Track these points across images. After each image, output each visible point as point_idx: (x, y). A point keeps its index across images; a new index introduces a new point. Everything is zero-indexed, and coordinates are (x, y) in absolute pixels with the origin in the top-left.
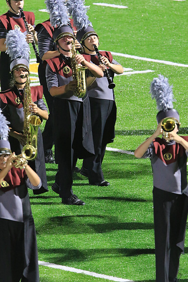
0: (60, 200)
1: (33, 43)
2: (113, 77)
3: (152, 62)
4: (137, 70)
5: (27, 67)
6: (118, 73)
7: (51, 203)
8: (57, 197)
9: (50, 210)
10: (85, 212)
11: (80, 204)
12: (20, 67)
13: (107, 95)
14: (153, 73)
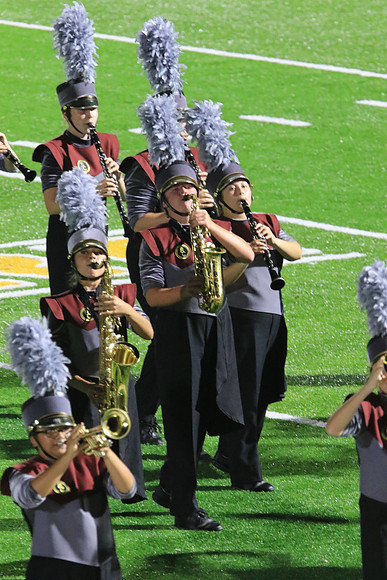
0: (171, 520)
1: (116, 198)
2: (280, 265)
3: (361, 236)
4: (329, 253)
5: (103, 245)
6: (291, 259)
7: (151, 527)
8: (164, 514)
9: (150, 541)
10: (223, 545)
11: (213, 527)
12: (90, 246)
13: (269, 303)
14: (363, 258)
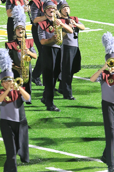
3: (101, 24)
4: (92, 29)
12: (20, 27)
14: (102, 31)
